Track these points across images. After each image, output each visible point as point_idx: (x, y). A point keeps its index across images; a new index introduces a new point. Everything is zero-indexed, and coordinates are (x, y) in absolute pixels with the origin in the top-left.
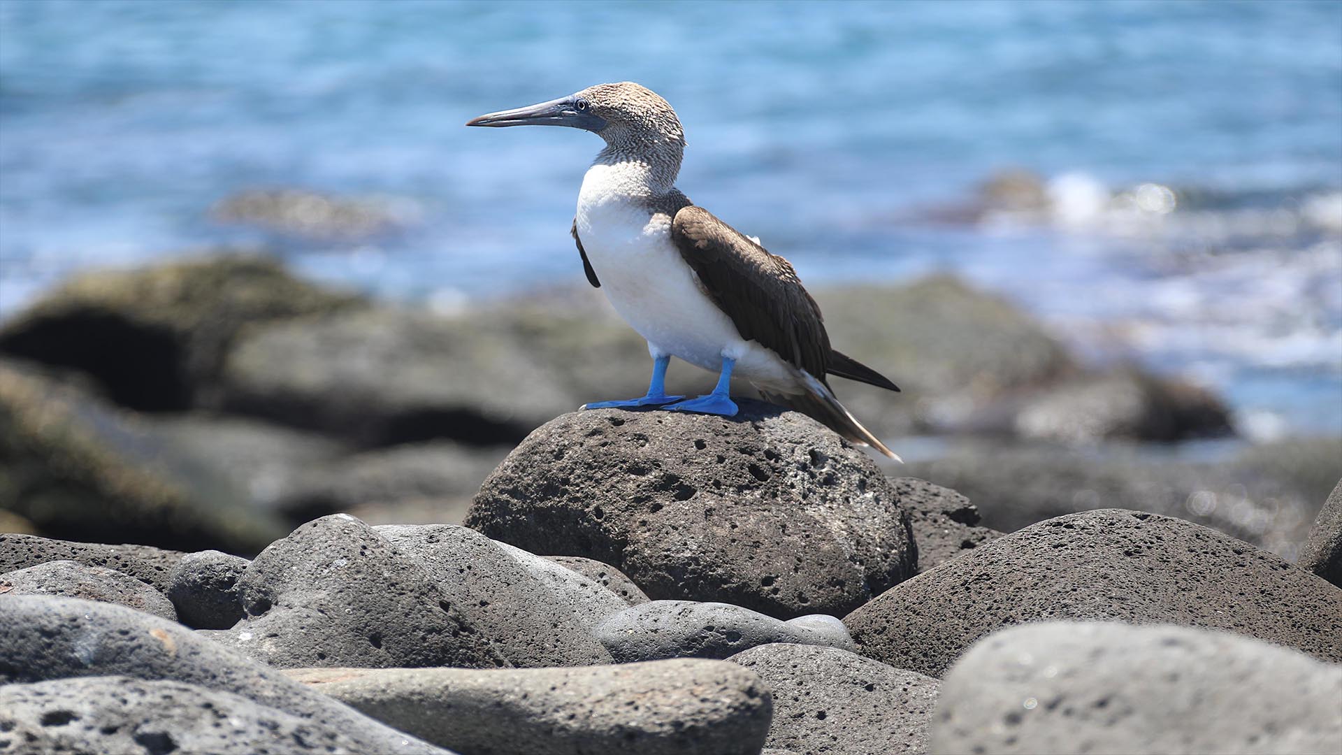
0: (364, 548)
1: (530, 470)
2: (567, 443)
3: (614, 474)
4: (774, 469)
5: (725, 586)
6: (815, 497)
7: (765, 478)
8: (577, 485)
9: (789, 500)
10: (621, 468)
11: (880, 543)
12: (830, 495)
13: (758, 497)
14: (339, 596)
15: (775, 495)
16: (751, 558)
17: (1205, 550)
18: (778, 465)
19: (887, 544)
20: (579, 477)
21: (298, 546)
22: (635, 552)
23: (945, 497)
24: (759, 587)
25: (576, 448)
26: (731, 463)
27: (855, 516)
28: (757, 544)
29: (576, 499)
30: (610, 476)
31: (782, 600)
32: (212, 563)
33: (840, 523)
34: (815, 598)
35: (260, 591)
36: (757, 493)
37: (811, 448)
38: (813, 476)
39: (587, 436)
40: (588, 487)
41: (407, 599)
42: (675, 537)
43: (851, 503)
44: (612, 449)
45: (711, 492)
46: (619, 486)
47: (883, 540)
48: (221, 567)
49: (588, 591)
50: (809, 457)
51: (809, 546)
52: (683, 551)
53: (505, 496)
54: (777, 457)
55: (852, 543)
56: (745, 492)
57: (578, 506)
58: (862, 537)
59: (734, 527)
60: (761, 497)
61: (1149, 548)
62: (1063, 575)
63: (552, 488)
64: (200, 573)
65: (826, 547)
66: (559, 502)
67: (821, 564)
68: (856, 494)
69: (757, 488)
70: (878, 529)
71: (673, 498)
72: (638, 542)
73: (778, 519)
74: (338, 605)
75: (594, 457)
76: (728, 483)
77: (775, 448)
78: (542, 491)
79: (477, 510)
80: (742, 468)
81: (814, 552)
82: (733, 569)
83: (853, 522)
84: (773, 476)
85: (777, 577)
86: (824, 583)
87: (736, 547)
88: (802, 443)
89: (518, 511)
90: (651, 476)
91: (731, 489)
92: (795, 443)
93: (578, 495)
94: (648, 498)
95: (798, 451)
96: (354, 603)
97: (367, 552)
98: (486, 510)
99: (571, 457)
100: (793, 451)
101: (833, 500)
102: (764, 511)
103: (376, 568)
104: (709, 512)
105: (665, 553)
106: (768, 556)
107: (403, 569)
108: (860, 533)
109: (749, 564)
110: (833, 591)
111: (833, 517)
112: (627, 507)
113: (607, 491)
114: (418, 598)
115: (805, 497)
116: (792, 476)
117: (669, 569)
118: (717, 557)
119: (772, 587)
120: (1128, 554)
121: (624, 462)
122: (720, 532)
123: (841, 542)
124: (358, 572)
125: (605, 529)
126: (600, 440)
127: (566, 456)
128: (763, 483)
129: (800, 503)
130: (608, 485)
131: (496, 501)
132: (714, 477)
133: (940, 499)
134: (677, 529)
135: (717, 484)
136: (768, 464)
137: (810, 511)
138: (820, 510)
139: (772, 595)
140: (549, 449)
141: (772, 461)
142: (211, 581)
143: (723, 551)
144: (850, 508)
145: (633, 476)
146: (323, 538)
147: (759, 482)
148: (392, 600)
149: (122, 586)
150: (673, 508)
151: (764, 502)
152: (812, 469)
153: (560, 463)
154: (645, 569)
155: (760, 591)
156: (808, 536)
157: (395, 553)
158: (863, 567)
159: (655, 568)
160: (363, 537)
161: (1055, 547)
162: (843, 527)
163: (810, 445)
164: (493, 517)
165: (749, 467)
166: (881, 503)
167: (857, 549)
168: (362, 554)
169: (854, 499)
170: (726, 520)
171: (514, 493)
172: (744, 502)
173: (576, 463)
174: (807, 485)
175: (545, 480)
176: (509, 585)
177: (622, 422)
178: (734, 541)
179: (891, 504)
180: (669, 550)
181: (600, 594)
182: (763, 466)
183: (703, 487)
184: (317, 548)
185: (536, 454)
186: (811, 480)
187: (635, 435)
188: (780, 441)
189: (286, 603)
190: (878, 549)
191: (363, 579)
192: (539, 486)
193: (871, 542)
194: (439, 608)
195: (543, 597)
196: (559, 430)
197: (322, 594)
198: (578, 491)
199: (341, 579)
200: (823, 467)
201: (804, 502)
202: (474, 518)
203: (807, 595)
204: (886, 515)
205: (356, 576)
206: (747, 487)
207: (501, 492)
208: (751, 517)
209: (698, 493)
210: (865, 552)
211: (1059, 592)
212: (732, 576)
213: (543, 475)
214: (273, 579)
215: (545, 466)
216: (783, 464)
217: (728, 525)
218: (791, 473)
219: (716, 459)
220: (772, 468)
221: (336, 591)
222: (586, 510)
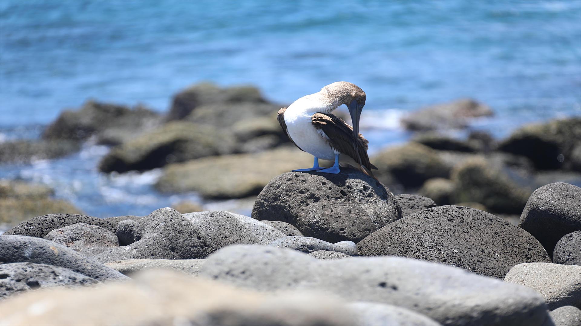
0: (172, 219)
1: (270, 192)
2: (281, 183)
3: (295, 194)
4: (349, 192)
5: (327, 231)
6: (364, 201)
7: (346, 195)
8: (283, 197)
9: (354, 202)
10: (297, 192)
11: (386, 216)
12: (370, 200)
13: (343, 201)
14: (160, 235)
15: (349, 201)
16: (337, 222)
17: (478, 219)
18: (351, 190)
19: (388, 217)
20: (284, 195)
21: (150, 218)
22: (300, 220)
23: (426, 201)
24: (339, 231)
25: (283, 185)
26: (334, 190)
27: (378, 207)
28: (339, 217)
29: (283, 202)
30: (294, 194)
31: (347, 236)
32: (128, 224)
33: (372, 210)
34: (359, 235)
35: (138, 233)
36: (343, 200)
37: (364, 185)
38: (364, 194)
39: (287, 181)
40: (287, 198)
41: (185, 236)
42: (311, 214)
43: (377, 203)
44: (295, 185)
45: (326, 200)
46: (296, 198)
47: (387, 215)
48: (130, 225)
49: (274, 233)
50: (363, 188)
51: (359, 217)
52: (314, 219)
53: (263, 201)
54: (351, 188)
55: (375, 216)
56: (338, 199)
57: (283, 204)
58: (379, 214)
59: (332, 211)
60: (344, 201)
61: (457, 218)
62: (423, 227)
63: (276, 198)
64: (124, 227)
65: (365, 218)
66: (278, 203)
67: (362, 224)
68: (379, 200)
69: (343, 198)
70: (386, 212)
71: (313, 202)
72: (301, 216)
73: (349, 209)
74: (160, 238)
75: (289, 188)
76: (332, 196)
77: (351, 185)
78: (273, 199)
79: (255, 206)
80: (338, 192)
81: (360, 220)
82: (330, 226)
83: (377, 210)
84: (349, 194)
85: (346, 228)
86: (363, 230)
87: (332, 218)
88: (361, 183)
89: (267, 206)
90: (306, 194)
91: (333, 199)
92: (358, 183)
93: (284, 201)
94: (305, 202)
95: (359, 186)
96: (166, 237)
97: (172, 220)
98: (258, 206)
99: (282, 188)
100: (357, 186)
101: (371, 202)
102: (344, 206)
103: (175, 226)
104: (324, 207)
105: (308, 220)
106: (343, 221)
107: (185, 226)
108: (379, 213)
109: (336, 224)
110: (366, 232)
111: (370, 208)
112: (298, 205)
113: (292, 199)
114: (189, 235)
115: (360, 201)
116: (356, 194)
117: (310, 225)
118: (325, 221)
119: (343, 231)
120: (449, 220)
121: (298, 189)
122: (327, 213)
123: (371, 216)
124: (168, 227)
125: (291, 212)
126: (291, 182)
127: (280, 188)
128: (345, 196)
129: (358, 203)
130: (292, 197)
131: (260, 202)
132: (327, 194)
133: (424, 202)
134: (312, 212)
135: (328, 197)
136: (347, 190)
137: (361, 206)
138: (365, 205)
139: (343, 234)
140: (275, 185)
141: (349, 189)
142: (127, 230)
143: (327, 219)
144: (376, 205)
145: (301, 194)
146: (158, 216)
147: (344, 196)
148: (179, 236)
149: (100, 231)
150: (313, 205)
151: (345, 203)
152: (364, 192)
153: (278, 190)
154: (303, 226)
155: (339, 233)
156: (359, 214)
157: (183, 221)
158: (378, 225)
159: (305, 225)
160: (172, 215)
161: (425, 218)
162: (373, 211)
163: (363, 184)
164: (260, 208)
165: (340, 191)
166: (388, 203)
167: (377, 219)
168: (171, 221)
169: (378, 202)
170: (330, 209)
171: (265, 200)
172: (337, 203)
173: (283, 190)
174: (361, 197)
175: (274, 196)
176: (236, 231)
177: (299, 176)
178: (331, 216)
179: (392, 203)
180: (309, 219)
181: (278, 234)
182: (345, 191)
183: (323, 198)
184: (156, 219)
185: (271, 187)
186: (363, 195)
187: (302, 180)
188: (353, 182)
189: (144, 237)
190: (385, 218)
191: (170, 229)
192: (272, 197)
193: (382, 216)
194: (197, 239)
195: (249, 235)
196: (279, 179)
197: (156, 234)
198: (283, 199)
199: (162, 229)
200: (368, 191)
201: (360, 203)
202: (255, 208)
203: (356, 234)
204: (389, 207)
205: (167, 228)
206: (339, 198)
207: (262, 199)
208: (339, 208)
209: (321, 200)
210: (379, 219)
211: (419, 233)
212: (329, 228)
213: (273, 194)
214: (141, 229)
215: (274, 191)
216: (353, 190)
217: (330, 211)
218: (356, 193)
219: (329, 188)
220: (349, 191)
221: (160, 233)
222: (286, 206)
